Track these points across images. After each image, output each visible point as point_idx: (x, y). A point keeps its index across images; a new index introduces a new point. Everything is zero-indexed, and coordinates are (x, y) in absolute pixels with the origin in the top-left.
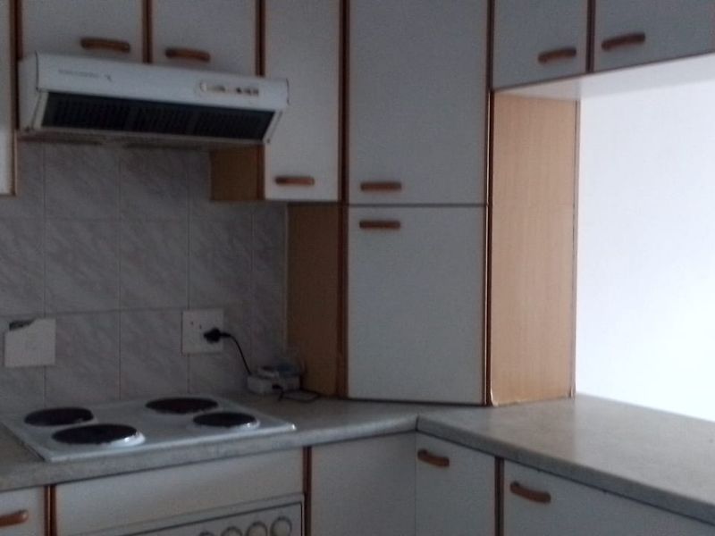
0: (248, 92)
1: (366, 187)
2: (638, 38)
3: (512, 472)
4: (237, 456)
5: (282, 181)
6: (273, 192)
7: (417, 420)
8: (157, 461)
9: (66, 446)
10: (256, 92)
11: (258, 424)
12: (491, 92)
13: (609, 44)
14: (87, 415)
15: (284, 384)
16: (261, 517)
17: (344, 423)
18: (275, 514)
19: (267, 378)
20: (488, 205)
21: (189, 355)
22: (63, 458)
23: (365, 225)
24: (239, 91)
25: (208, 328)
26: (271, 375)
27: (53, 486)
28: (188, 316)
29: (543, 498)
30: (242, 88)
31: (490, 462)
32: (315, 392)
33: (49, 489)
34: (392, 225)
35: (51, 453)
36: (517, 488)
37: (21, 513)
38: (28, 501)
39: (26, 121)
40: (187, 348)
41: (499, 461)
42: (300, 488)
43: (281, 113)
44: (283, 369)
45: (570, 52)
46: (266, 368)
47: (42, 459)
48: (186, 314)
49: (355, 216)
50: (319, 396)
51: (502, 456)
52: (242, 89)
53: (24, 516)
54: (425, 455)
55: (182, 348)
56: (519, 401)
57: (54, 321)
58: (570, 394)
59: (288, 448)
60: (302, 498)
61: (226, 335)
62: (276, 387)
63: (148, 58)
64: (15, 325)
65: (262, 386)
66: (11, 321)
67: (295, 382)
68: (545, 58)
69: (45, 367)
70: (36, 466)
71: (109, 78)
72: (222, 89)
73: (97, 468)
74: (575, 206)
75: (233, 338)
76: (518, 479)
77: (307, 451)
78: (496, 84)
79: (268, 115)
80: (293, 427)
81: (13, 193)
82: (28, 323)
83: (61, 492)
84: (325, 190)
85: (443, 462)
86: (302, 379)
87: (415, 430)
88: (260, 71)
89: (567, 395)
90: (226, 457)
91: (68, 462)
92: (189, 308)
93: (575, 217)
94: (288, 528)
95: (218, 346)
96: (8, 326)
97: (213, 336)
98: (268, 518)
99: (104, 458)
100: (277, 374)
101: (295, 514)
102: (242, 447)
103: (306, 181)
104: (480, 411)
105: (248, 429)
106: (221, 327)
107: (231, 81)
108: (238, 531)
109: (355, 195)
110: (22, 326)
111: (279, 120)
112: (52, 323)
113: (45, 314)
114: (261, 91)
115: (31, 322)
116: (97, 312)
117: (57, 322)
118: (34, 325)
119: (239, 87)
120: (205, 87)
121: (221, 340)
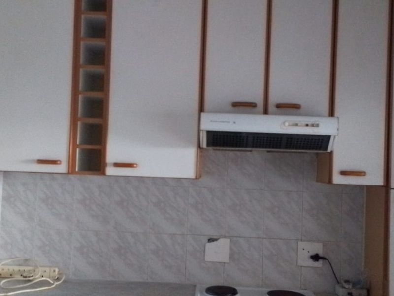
0: (313, 125)
5: (343, 173)
6: (338, 179)
10: (317, 126)
15: (354, 293)
19: (344, 287)
21: (301, 267)
24: (307, 125)
25: (313, 253)
26: (347, 286)
28: (302, 245)
30: (309, 123)
40: (300, 263)
43: (335, 136)
46: (347, 282)
48: (300, 243)
52: (309, 125)
55: (297, 263)
57: (229, 239)
61: (323, 258)
63: (266, 112)
64: (211, 240)
65: (342, 292)
66: (209, 238)
69: (224, 263)
71: (235, 123)
72: (297, 125)
75: (328, 260)
79: (329, 137)
81: (197, 178)
82: (216, 240)
86: (368, 291)
88: (332, 114)
92: (302, 240)
95: (319, 264)
96: (207, 241)
97: (316, 258)
103: (360, 173)
106: (321, 254)
110: (213, 241)
111: (334, 139)
112: (228, 241)
113: (225, 236)
114: (321, 125)
115: (218, 239)
116: (250, 238)
117: (231, 241)
118: (219, 241)
119: (307, 123)
120: (287, 124)
121: (321, 261)
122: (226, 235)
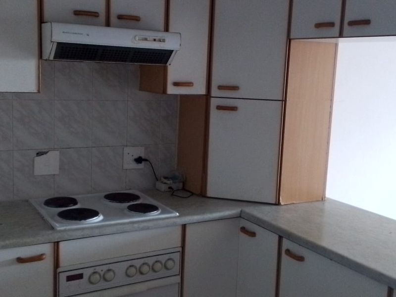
0: (160, 41)
1: (220, 88)
2: (367, 22)
3: (286, 244)
4: (148, 228)
5: (176, 84)
6: (171, 90)
7: (241, 211)
8: (108, 230)
9: (64, 221)
10: (164, 41)
11: (159, 212)
12: (289, 40)
13: (352, 23)
14: (74, 202)
15: (174, 186)
16: (160, 258)
17: (203, 213)
18: (167, 257)
19: (165, 183)
20: (284, 101)
21: (126, 170)
22: (62, 228)
23: (219, 108)
24: (155, 40)
25: (136, 157)
26: (169, 182)
27: (58, 242)
28: (127, 150)
29: (300, 259)
30: (157, 38)
31: (275, 238)
32: (191, 192)
33: (56, 244)
34: (233, 109)
35: (57, 225)
36: (288, 252)
37: (42, 255)
38: (46, 249)
39: (45, 56)
40: (126, 167)
41: (280, 238)
42: (179, 244)
43: (177, 51)
44: (174, 178)
45: (332, 25)
46: (165, 178)
47: (52, 228)
48: (125, 148)
49: (214, 102)
50: (193, 194)
51: (282, 235)
52: (157, 40)
53: (44, 257)
54: (244, 230)
55: (123, 167)
56: (295, 202)
57: (59, 151)
58: (323, 199)
59: (174, 225)
60: (180, 249)
61: (146, 160)
62: (170, 188)
63: (108, 24)
64: (40, 154)
65: (164, 187)
66: (37, 152)
67: (181, 185)
68: (319, 26)
69: (54, 175)
70: (50, 232)
71: (88, 35)
72: (146, 39)
73: (79, 234)
74: (332, 100)
75: (149, 161)
76: (289, 248)
77: (184, 227)
78: (292, 37)
79: (171, 52)
80: (177, 214)
81: (39, 92)
82: (46, 153)
83: (62, 245)
84: (199, 89)
85: (253, 234)
86: (184, 184)
87: (240, 216)
88: (167, 29)
89: (321, 199)
90: (143, 229)
91: (65, 231)
92: (127, 146)
93: (331, 107)
94: (173, 263)
95: (141, 166)
96: (35, 155)
97: (139, 160)
98: (163, 259)
99: (83, 229)
100: (171, 181)
101: (177, 257)
102: (151, 224)
103: (189, 84)
104: (274, 207)
105: (154, 215)
106: (143, 156)
107: (150, 35)
108: (148, 265)
109: (215, 92)
110: (42, 154)
111: (175, 54)
112: (57, 153)
113: (54, 149)
114: (167, 40)
115: (47, 152)
116: (80, 148)
117: (60, 152)
118: (48, 154)
119: (155, 38)
120: (137, 38)
121: (143, 163)
122: (56, 147)
